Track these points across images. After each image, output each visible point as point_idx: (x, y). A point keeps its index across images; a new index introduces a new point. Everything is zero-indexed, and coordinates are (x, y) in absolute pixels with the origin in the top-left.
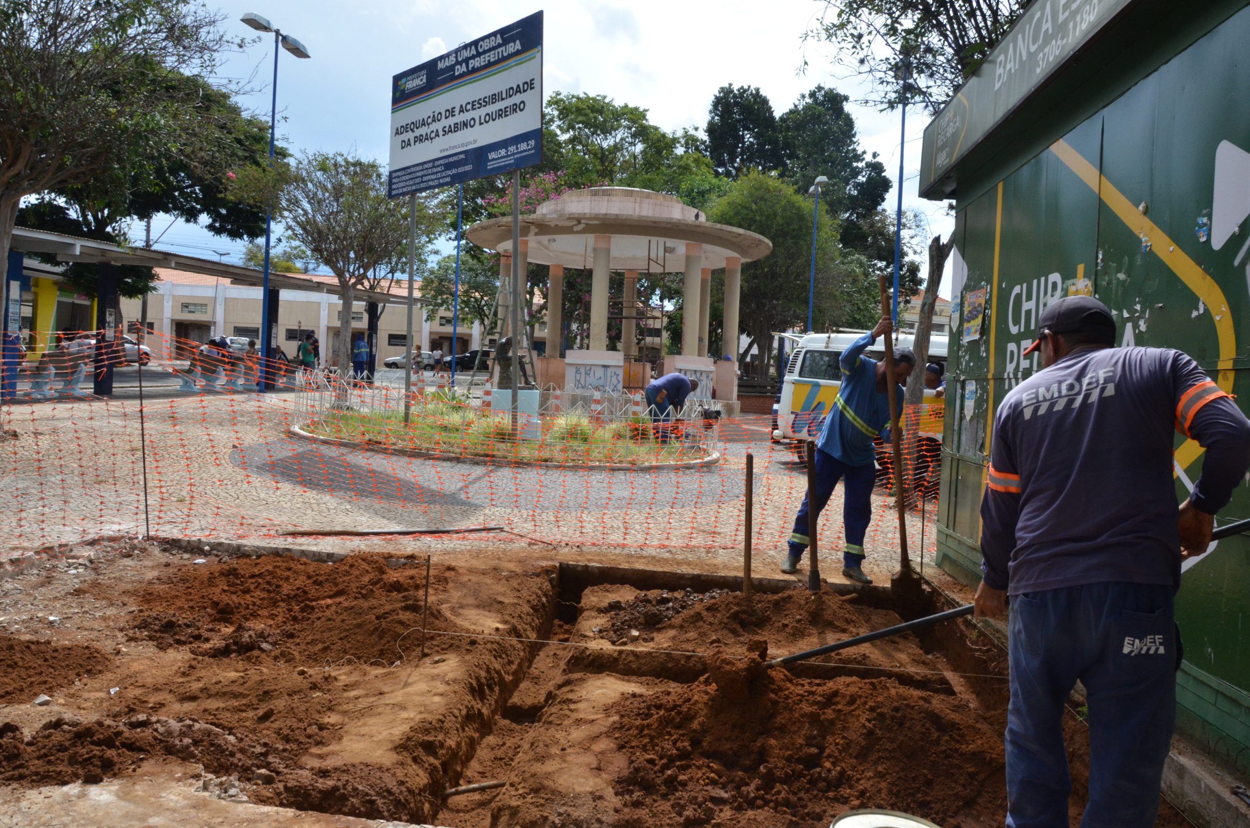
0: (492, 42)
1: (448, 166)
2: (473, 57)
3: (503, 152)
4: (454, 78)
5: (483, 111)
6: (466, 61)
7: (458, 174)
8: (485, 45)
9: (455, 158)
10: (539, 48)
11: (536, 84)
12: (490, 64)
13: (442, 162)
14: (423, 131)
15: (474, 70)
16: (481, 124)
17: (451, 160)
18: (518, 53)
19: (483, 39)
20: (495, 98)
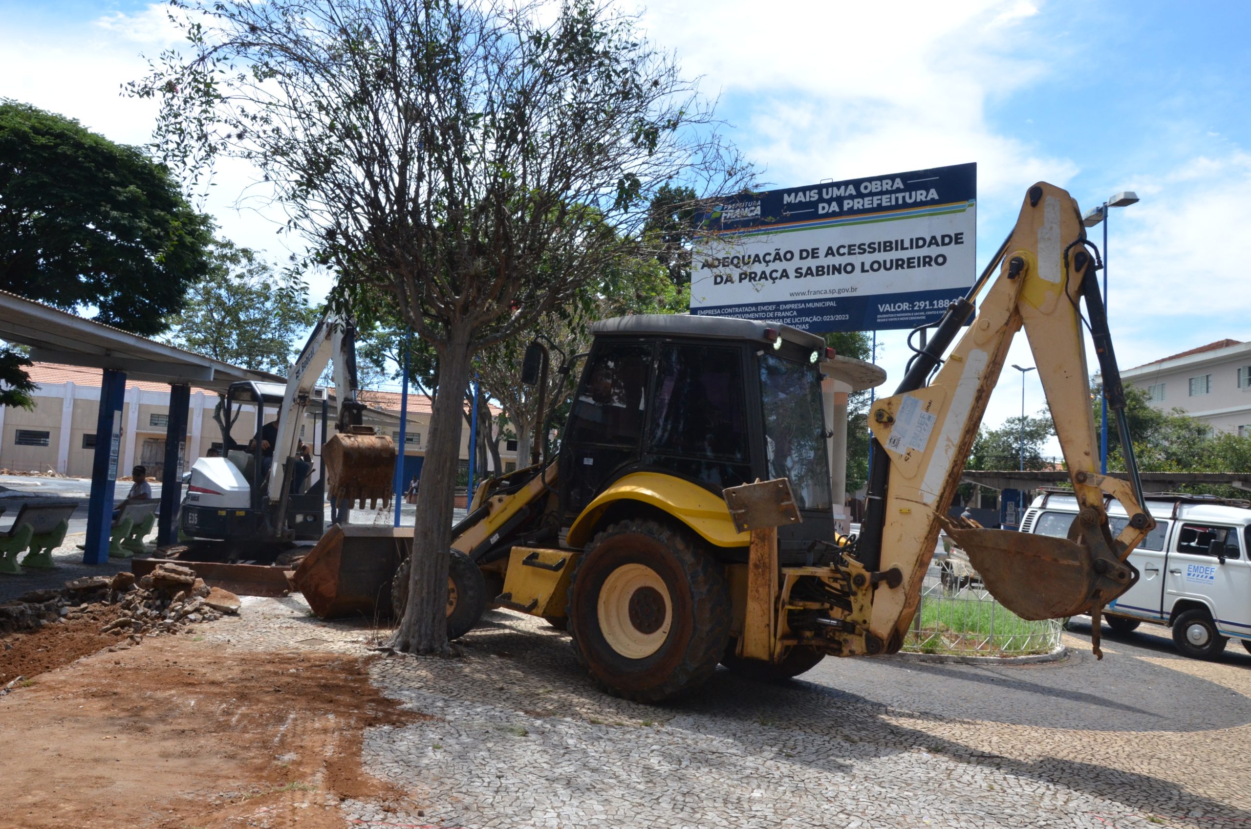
0: (887, 185)
1: (802, 313)
2: (851, 197)
3: (905, 306)
4: (815, 216)
5: (868, 259)
6: (840, 200)
7: (823, 322)
8: (874, 187)
9: (820, 305)
10: (971, 202)
11: (965, 238)
12: (880, 208)
13: (793, 306)
14: (758, 268)
15: (852, 211)
16: (863, 271)
17: (810, 305)
18: (933, 202)
19: (870, 180)
20: (887, 246)
